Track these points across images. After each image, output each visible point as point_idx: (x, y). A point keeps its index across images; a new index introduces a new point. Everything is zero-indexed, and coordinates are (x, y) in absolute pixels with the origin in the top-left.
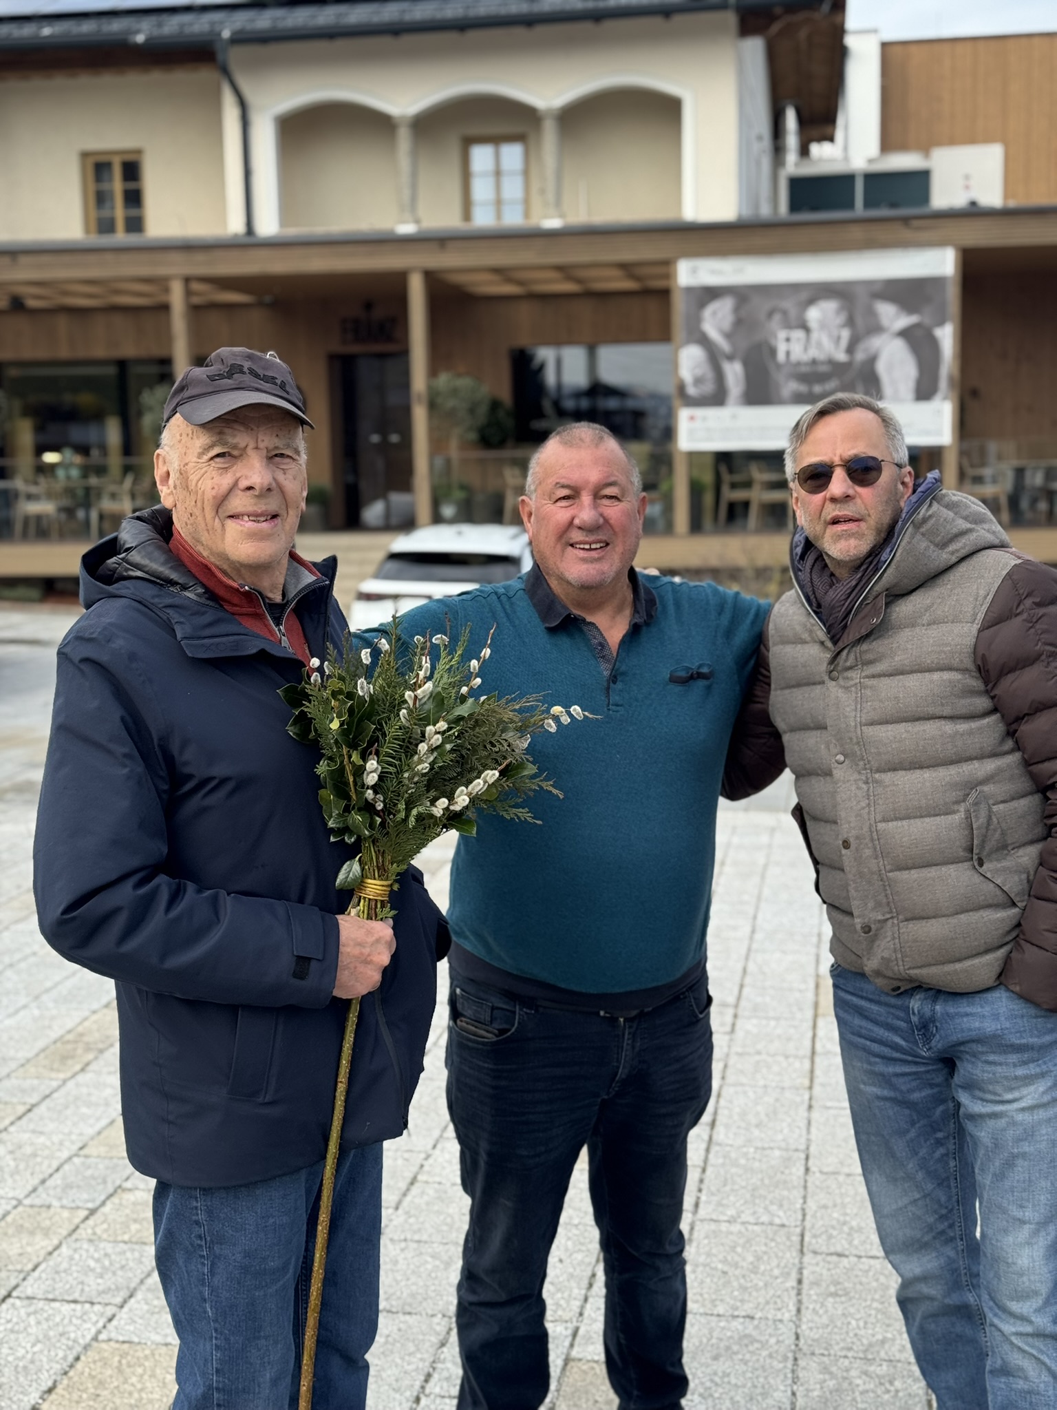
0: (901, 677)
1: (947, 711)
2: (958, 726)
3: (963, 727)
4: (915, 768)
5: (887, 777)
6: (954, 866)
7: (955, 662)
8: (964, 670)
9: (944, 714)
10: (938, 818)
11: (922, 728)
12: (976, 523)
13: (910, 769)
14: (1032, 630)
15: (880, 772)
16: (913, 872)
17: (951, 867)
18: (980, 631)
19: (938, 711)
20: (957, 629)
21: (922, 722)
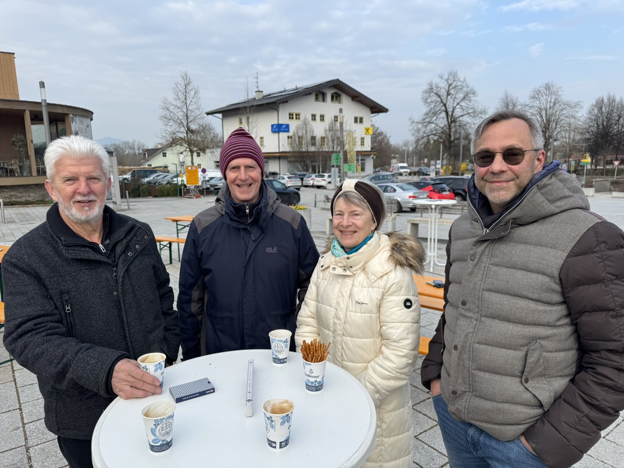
0: (513, 270)
1: (535, 296)
2: (538, 306)
3: (541, 307)
4: (506, 321)
5: (488, 321)
6: (511, 378)
7: (548, 271)
8: (551, 277)
9: (533, 298)
10: (509, 351)
11: (517, 301)
12: (574, 193)
13: (502, 320)
14: (602, 264)
15: (486, 317)
16: (487, 374)
17: (509, 378)
18: (568, 257)
19: (530, 295)
20: (553, 252)
21: (518, 298)
